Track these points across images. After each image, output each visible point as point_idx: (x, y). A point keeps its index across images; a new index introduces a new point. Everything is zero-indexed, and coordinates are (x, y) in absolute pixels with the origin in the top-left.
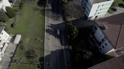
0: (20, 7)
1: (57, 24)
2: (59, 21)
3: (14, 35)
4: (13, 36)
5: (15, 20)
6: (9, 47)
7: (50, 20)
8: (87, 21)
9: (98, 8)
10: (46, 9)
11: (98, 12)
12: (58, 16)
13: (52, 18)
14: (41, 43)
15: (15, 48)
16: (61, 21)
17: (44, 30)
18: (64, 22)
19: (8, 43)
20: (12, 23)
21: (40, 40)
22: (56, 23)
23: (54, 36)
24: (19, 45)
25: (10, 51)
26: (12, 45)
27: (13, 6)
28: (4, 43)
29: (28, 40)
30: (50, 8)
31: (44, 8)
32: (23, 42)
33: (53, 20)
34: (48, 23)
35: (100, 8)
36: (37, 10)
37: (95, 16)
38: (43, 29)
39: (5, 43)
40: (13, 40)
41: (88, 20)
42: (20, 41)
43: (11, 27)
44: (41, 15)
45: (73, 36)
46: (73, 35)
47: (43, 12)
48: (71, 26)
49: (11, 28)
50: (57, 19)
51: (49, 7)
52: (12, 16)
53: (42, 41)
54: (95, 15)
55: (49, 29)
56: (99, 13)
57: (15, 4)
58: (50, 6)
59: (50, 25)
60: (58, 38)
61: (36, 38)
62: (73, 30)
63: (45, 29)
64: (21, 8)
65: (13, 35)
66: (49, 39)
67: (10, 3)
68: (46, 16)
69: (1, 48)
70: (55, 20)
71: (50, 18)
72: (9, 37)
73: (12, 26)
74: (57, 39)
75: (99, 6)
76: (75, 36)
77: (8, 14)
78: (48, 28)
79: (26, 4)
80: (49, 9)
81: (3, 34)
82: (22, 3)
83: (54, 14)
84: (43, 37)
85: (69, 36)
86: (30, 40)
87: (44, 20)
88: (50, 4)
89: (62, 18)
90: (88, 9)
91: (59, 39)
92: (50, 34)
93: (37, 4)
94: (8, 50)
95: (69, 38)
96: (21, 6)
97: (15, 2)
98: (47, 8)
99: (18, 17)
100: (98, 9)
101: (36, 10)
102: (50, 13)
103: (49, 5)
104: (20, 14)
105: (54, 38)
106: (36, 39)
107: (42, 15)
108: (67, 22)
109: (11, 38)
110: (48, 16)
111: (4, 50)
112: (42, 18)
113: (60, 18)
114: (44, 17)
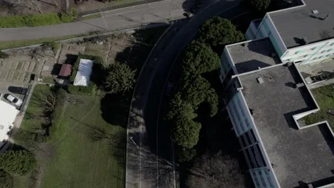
7: (140, 184)
10: (130, 134)
12: (166, 170)
13: (146, 177)
30: (141, 129)
31: (122, 129)
33: (150, 185)
36: (100, 138)
44: (112, 162)
47: (120, 151)
50: (161, 183)
51: (138, 124)
57: (31, 104)
58: (142, 120)
68: (129, 168)
71: (141, 176)
80: (138, 133)
83: (154, 159)
87: (122, 182)
88: (141, 112)
89: (178, 176)
93: (99, 107)
97: (30, 95)
98: (132, 131)
101: (96, 135)
103: (137, 115)
110: (135, 168)
112: (115, 177)
113: (170, 177)
114: (122, 170)
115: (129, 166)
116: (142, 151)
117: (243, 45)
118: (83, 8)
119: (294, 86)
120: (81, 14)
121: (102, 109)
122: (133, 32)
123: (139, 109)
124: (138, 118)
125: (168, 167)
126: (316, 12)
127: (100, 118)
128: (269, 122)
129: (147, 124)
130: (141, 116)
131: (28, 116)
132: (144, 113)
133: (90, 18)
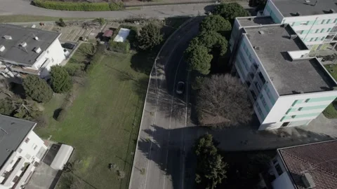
0: (87, 64)
1: (173, 128)
2: (180, 119)
3: (56, 143)
4: (53, 145)
5: (67, 100)
6: (38, 175)
7: (156, 113)
8: (257, 132)
9: (293, 105)
10: (152, 79)
11: (291, 114)
12: (179, 106)
13: (161, 109)
14: (122, 179)
15: (52, 180)
16: (183, 122)
17: (136, 141)
18: (193, 125)
19: (36, 164)
20: (58, 108)
21: (118, 171)
22: (171, 124)
23: (160, 165)
24: (62, 175)
25: (37, 186)
26: (45, 171)
27: (71, 59)
28: (26, 163)
29: (87, 163)
30: (162, 77)
31: (147, 76)
32: (75, 167)
33: (164, 115)
34: (149, 121)
35: (297, 106)
36: (128, 79)
37: (282, 123)
38: (134, 137)
39: (27, 166)
40: (49, 156)
41: (261, 129)
42: (68, 163)
43: (53, 117)
44: (134, 97)
45: (211, 182)
46: (212, 179)
47: (141, 89)
48: (210, 149)
49: (53, 120)
50: (174, 114)
51: (160, 74)
52: (61, 90)
53: (123, 174)
54: (281, 121)
55: (148, 142)
56: (293, 117)
57: (75, 54)
58: (163, 72)
59: (153, 129)
60: (167, 174)
61: (111, 162)
62: (211, 167)
63: (139, 139)
64: (87, 70)
65: (52, 143)
66: (143, 172)
67: (65, 51)
68: (148, 101)
69: (17, 177)
70: (169, 116)
71: (157, 108)
72: (42, 147)
73: (57, 114)
74: (165, 177)
75: (296, 101)
76: (215, 183)
77: (54, 83)
78: (147, 137)
79: (103, 57)
80: (159, 80)
81: (29, 142)
82: (92, 56)
83: (170, 98)
84: (128, 164)
85: (198, 176)
86: (94, 167)
87: (139, 111)
88: (163, 66)
89: (190, 111)
90: (264, 102)
91: (170, 176)
92: (148, 158)
93: (130, 60)
94: (31, 183)
95: (198, 182)
96: (89, 63)
97: (76, 49)
98: (154, 77)
99: (75, 92)
100: (293, 107)
101: (124, 77)
102: (160, 94)
103: (160, 68)
104: (83, 85)
105: (157, 170)
106: (110, 164)
107: (137, 96)
108: (201, 127)
109: (46, 148)
110: (152, 102)
111: (23, 184)
112: (134, 105)
113: (183, 111)
114: (142, 102)
115: (148, 100)
116: (161, 92)
117: (250, 19)
118: (127, 4)
119: (289, 38)
120: (125, 7)
121: (131, 62)
122: (164, 19)
123: (162, 64)
124: (160, 70)
125: (181, 104)
126: (308, 1)
127: (129, 67)
128: (268, 55)
129: (167, 75)
130: (162, 69)
131: (72, 61)
132: (166, 67)
133: (131, 9)
